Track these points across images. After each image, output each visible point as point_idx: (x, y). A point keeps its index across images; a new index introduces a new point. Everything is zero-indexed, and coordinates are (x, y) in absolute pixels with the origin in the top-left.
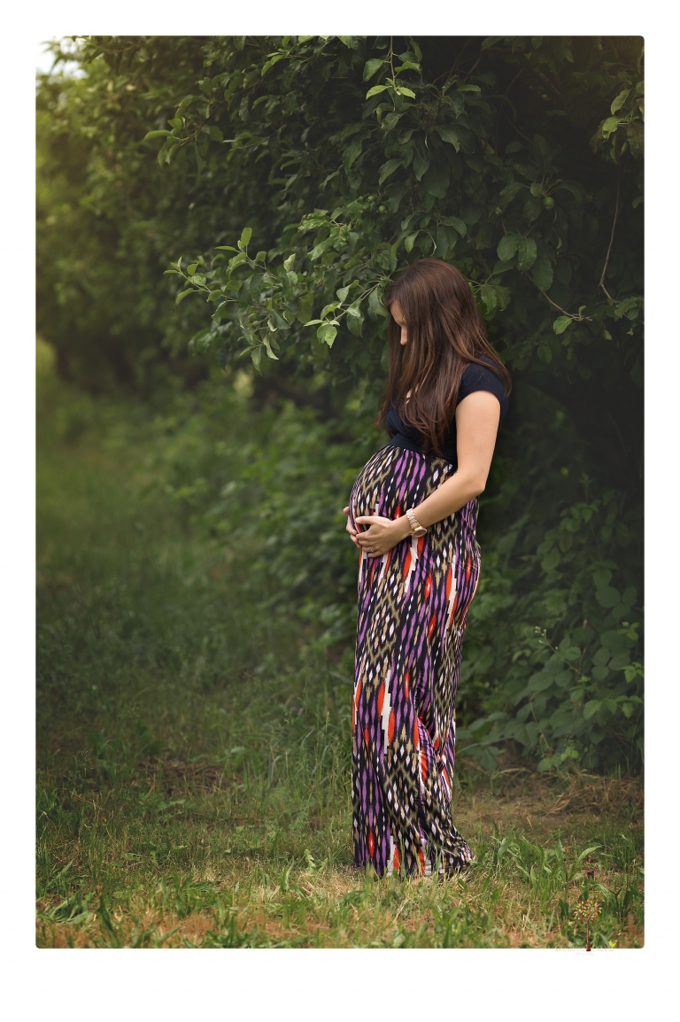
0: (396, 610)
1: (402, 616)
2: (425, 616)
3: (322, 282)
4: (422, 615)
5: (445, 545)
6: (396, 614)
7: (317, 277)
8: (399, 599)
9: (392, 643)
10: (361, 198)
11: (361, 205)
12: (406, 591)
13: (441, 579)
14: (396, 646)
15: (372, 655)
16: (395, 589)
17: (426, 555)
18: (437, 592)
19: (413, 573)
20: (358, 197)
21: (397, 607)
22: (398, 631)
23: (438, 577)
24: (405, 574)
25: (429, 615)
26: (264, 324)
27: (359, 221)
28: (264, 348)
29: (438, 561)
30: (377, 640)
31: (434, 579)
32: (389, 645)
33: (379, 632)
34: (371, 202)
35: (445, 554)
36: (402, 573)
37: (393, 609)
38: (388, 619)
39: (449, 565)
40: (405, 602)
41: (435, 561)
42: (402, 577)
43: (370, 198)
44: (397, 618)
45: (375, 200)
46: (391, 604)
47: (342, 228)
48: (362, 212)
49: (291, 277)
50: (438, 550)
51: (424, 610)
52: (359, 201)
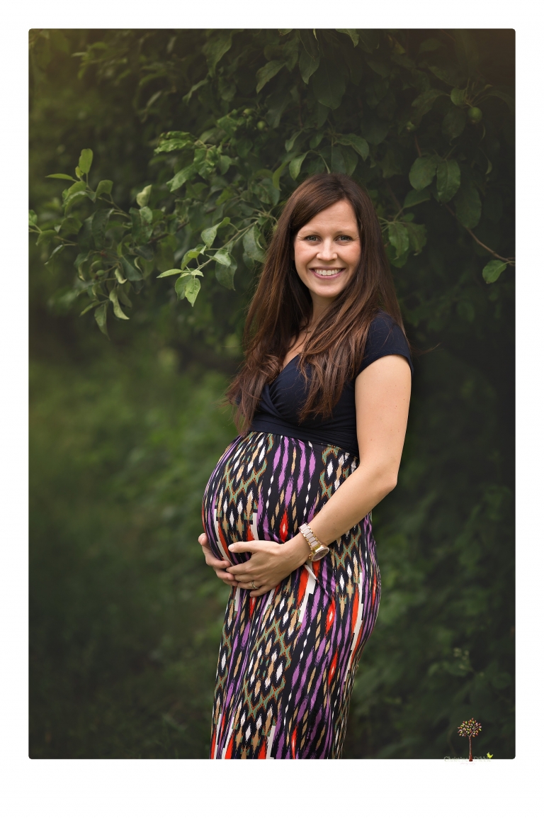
0: (287, 644)
1: (294, 655)
2: (324, 655)
3: (185, 220)
4: (320, 654)
5: (349, 561)
6: (285, 651)
7: (179, 214)
8: (291, 631)
9: (279, 690)
10: (234, 111)
11: (234, 121)
12: (301, 620)
13: (346, 606)
14: (284, 694)
15: (250, 705)
16: (286, 617)
17: (325, 575)
18: (341, 622)
19: (311, 597)
20: (230, 111)
21: (288, 641)
22: (288, 674)
23: (343, 602)
24: (299, 599)
25: (330, 654)
26: (111, 274)
27: (233, 141)
28: (111, 305)
29: (342, 582)
30: (258, 685)
31: (338, 605)
32: (274, 693)
33: (261, 674)
34: (247, 117)
35: (349, 571)
36: (296, 596)
37: (282, 644)
38: (274, 657)
39: (355, 586)
40: (299, 635)
41: (337, 581)
42: (296, 601)
43: (246, 111)
44: (288, 656)
45: (252, 114)
46: (280, 638)
47: (210, 150)
48: (235, 129)
49: (144, 213)
50: (341, 567)
51: (323, 646)
52: (231, 116)
